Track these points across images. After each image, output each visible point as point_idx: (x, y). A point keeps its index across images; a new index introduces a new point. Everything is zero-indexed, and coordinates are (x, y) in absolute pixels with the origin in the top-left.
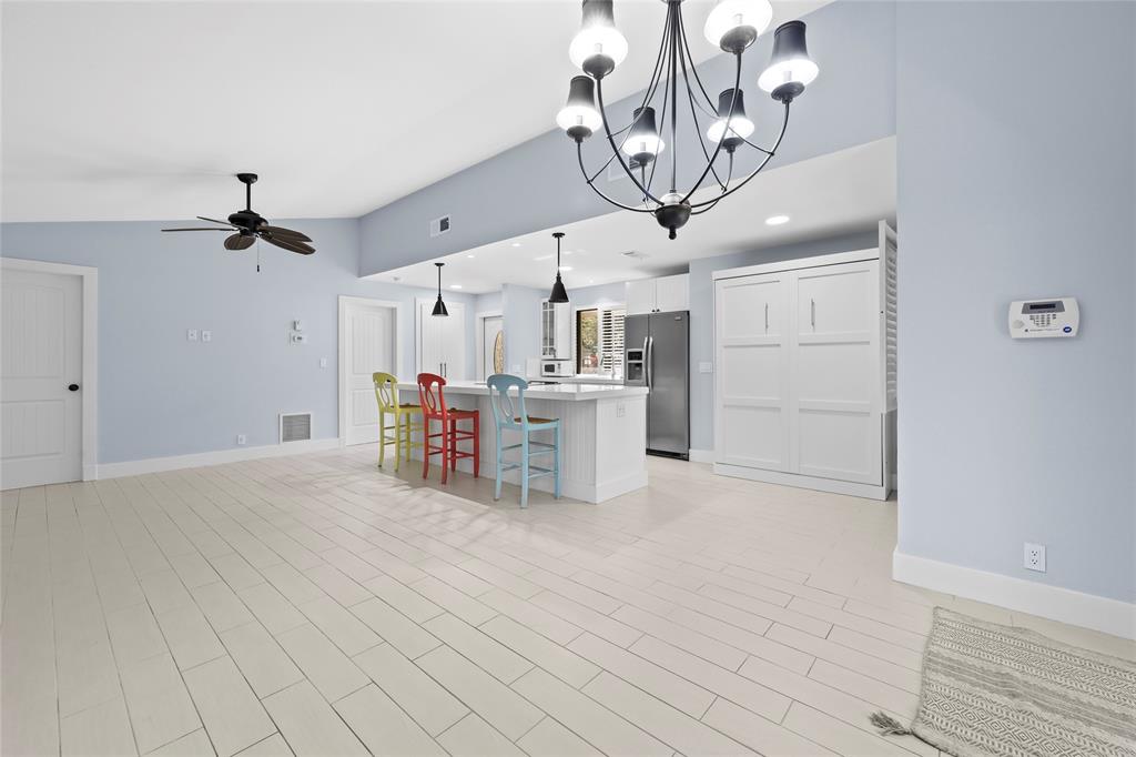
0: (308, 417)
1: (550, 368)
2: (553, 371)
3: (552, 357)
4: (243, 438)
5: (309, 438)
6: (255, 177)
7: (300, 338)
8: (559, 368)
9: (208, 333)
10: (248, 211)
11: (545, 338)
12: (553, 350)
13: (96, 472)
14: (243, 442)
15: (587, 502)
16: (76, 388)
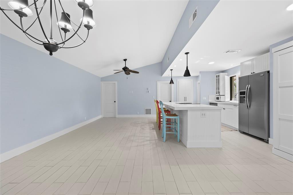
1: (218, 98)
2: (219, 99)
3: (218, 94)
4: (138, 113)
5: (151, 114)
6: (126, 59)
7: (148, 92)
8: (220, 98)
9: (132, 92)
10: (125, 67)
11: (217, 88)
12: (219, 93)
13: (117, 116)
14: (138, 114)
15: (185, 147)
16: (115, 102)
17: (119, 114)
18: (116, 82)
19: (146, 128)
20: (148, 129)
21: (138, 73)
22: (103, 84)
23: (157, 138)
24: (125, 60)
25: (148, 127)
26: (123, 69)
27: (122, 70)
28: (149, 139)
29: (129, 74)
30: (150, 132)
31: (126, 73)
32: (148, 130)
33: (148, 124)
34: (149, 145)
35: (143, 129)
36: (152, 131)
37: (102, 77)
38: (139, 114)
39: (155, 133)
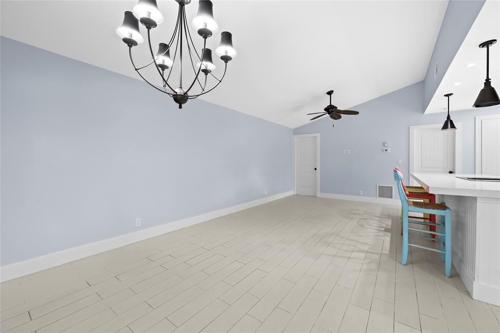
0: (392, 187)
4: (361, 192)
5: (392, 198)
6: (332, 91)
9: (349, 150)
10: (331, 105)
13: (319, 194)
14: (362, 194)
15: (469, 294)
16: (316, 169)
17: (322, 191)
18: (318, 135)
19: (370, 225)
20: (375, 228)
21: (357, 113)
22: (296, 139)
23: (388, 252)
24: (330, 93)
25: (376, 225)
26: (325, 110)
27: (325, 112)
28: (366, 248)
29: (340, 117)
30: (375, 236)
31: (332, 117)
32: (374, 231)
33: (378, 219)
34: (362, 262)
35: (362, 226)
36: (382, 234)
37: (295, 128)
38: (362, 196)
39: (387, 239)
